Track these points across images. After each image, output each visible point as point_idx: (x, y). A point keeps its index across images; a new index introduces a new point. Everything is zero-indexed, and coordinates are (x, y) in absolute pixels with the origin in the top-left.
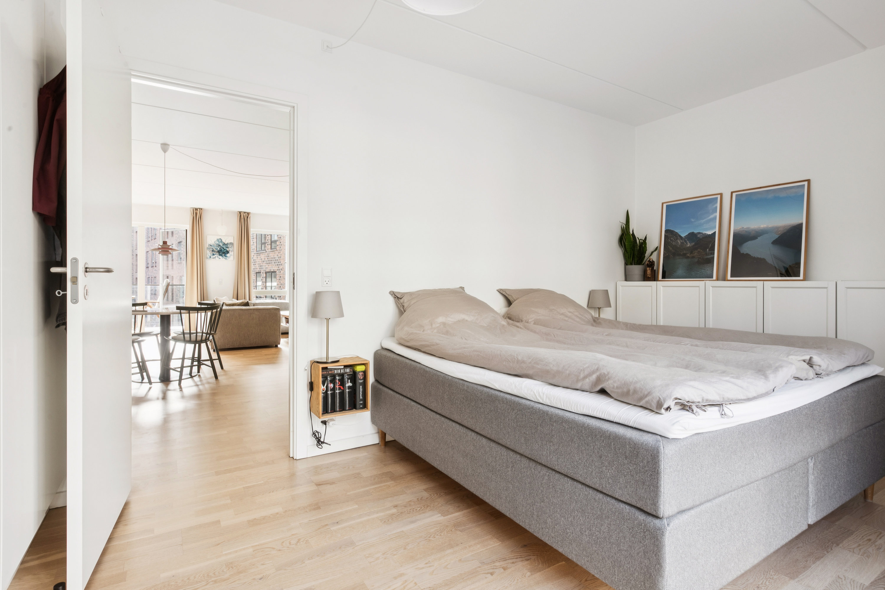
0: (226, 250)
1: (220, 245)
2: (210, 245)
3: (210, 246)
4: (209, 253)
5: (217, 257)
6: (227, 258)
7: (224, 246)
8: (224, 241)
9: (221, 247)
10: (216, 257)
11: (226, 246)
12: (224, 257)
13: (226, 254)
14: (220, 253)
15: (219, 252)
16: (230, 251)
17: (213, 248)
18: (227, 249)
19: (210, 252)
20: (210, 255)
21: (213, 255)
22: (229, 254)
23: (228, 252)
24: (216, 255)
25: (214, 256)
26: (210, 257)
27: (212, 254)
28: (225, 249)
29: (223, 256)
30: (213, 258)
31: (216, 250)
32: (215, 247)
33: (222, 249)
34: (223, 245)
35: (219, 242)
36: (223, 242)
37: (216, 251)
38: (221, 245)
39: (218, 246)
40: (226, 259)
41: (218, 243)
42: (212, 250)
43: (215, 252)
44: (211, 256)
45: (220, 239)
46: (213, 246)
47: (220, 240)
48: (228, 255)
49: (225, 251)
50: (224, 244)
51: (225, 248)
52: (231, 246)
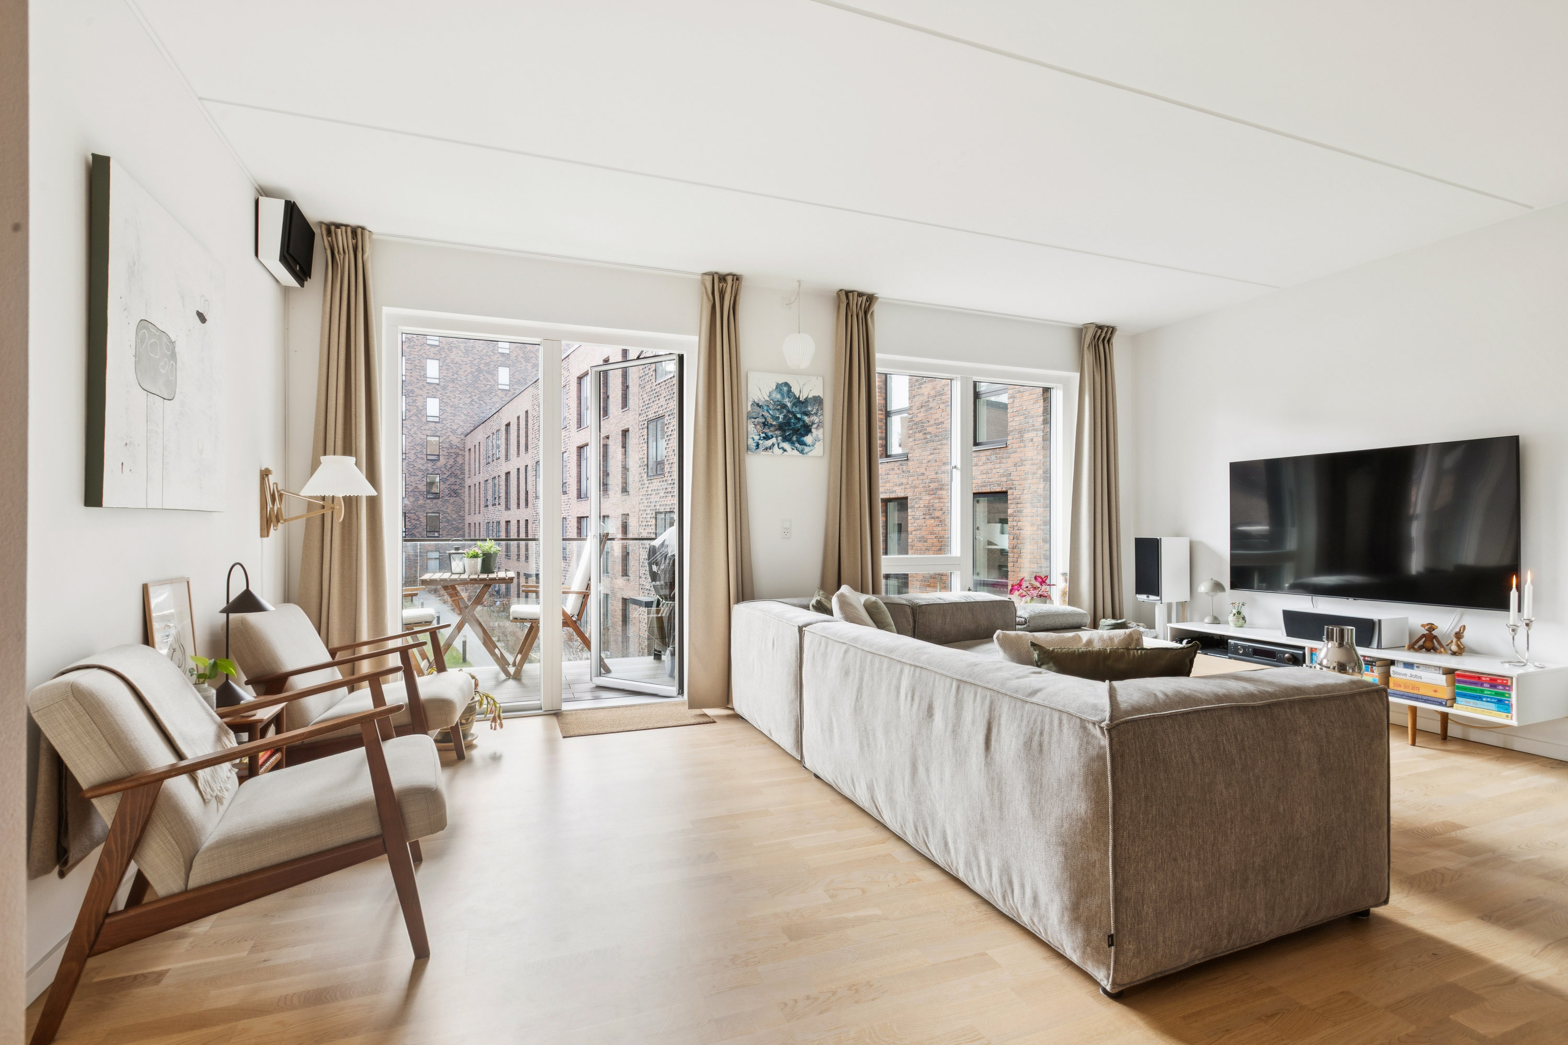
0: (801, 423)
1: (784, 406)
2: (758, 405)
3: (756, 407)
4: (753, 432)
5: (776, 446)
6: (807, 449)
7: (797, 409)
8: (796, 390)
9: (789, 412)
10: (773, 445)
11: (803, 410)
12: (797, 445)
13: (804, 436)
14: (784, 431)
15: (781, 427)
16: (815, 426)
17: (766, 414)
18: (806, 418)
19: (758, 427)
20: (757, 438)
21: (764, 438)
22: (809, 436)
23: (807, 430)
24: (774, 440)
25: (769, 443)
26: (758, 445)
27: (764, 435)
28: (799, 419)
29: (792, 443)
30: (766, 449)
31: (774, 423)
32: (771, 412)
33: (790, 419)
34: (794, 405)
35: (782, 395)
36: (795, 396)
37: (774, 425)
38: (789, 405)
39: (779, 407)
40: (802, 452)
41: (779, 396)
42: (764, 420)
43: (772, 429)
44: (761, 442)
45: (786, 384)
46: (765, 408)
47: (785, 389)
48: (808, 439)
49: (799, 425)
50: (798, 402)
51: (799, 416)
52: (817, 410)
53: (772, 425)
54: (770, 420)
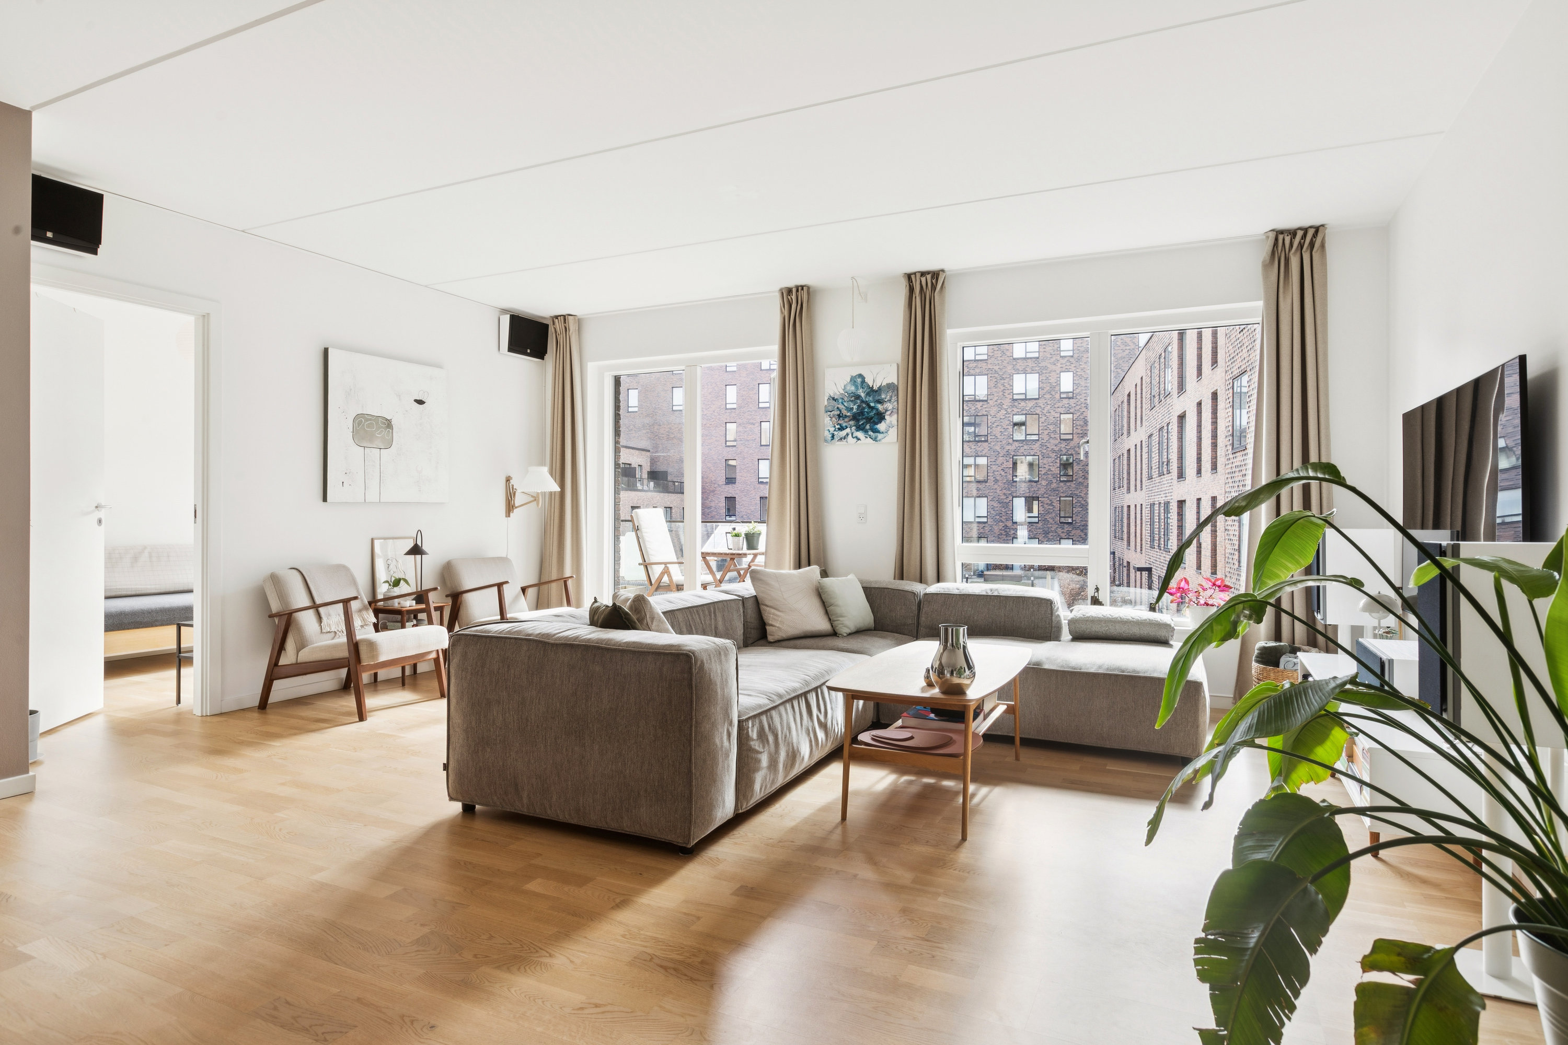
0: (874, 411)
1: (858, 397)
2: (833, 399)
3: (832, 401)
4: (827, 424)
5: (850, 435)
6: (880, 436)
7: (871, 399)
8: (869, 381)
9: (862, 402)
10: (847, 435)
11: (877, 398)
12: (870, 433)
13: (877, 424)
14: (858, 421)
15: (855, 417)
16: (888, 413)
17: (841, 406)
18: (880, 407)
19: (834, 419)
20: (832, 429)
21: (839, 429)
22: (883, 423)
23: (881, 417)
24: (848, 430)
25: (843, 433)
26: (833, 436)
27: (839, 426)
28: (872, 408)
29: (866, 432)
30: (841, 439)
31: (849, 414)
32: (845, 404)
33: (864, 408)
34: (868, 394)
35: (857, 387)
36: (868, 385)
37: (849, 416)
38: (863, 395)
39: (853, 398)
40: (875, 439)
41: (853, 388)
42: (839, 412)
43: (846, 420)
44: (836, 433)
45: (860, 376)
46: (840, 401)
47: (859, 380)
48: (881, 426)
49: (872, 414)
50: (871, 391)
51: (872, 404)
52: (891, 397)
53: (846, 416)
54: (845, 412)
